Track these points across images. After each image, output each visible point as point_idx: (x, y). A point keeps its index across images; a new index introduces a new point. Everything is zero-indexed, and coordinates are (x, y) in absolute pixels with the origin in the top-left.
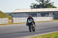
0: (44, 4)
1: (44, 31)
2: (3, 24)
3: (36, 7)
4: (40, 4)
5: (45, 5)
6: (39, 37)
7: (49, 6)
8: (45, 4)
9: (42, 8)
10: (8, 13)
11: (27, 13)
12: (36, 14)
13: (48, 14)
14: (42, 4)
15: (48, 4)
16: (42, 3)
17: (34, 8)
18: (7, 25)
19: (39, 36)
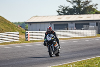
0: (80, 7)
1: (81, 54)
2: (11, 43)
3: (66, 12)
4: (75, 7)
5: (82, 9)
6: (71, 66)
7: (89, 11)
8: (82, 7)
9: (77, 14)
10: (19, 23)
11: (51, 22)
12: (68, 24)
13: (88, 24)
14: (77, 8)
15: (87, 8)
16: (77, 6)
17: (64, 15)
18: (17, 44)
19: (72, 64)
